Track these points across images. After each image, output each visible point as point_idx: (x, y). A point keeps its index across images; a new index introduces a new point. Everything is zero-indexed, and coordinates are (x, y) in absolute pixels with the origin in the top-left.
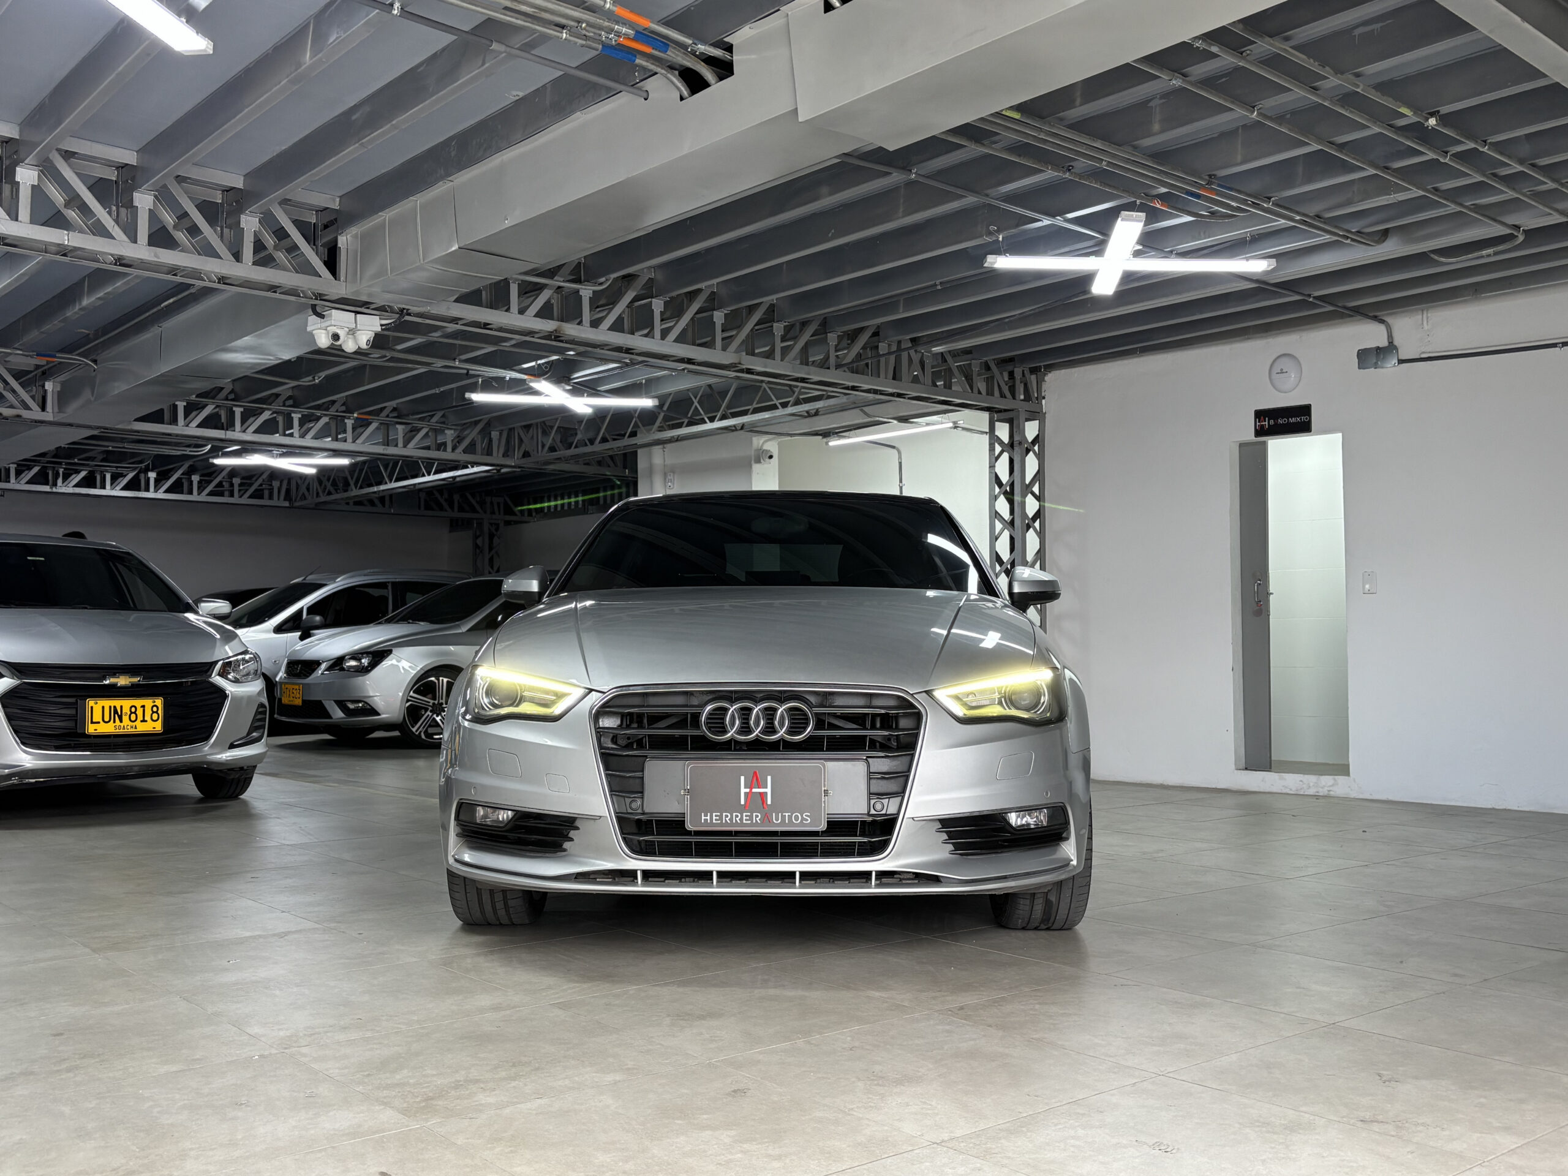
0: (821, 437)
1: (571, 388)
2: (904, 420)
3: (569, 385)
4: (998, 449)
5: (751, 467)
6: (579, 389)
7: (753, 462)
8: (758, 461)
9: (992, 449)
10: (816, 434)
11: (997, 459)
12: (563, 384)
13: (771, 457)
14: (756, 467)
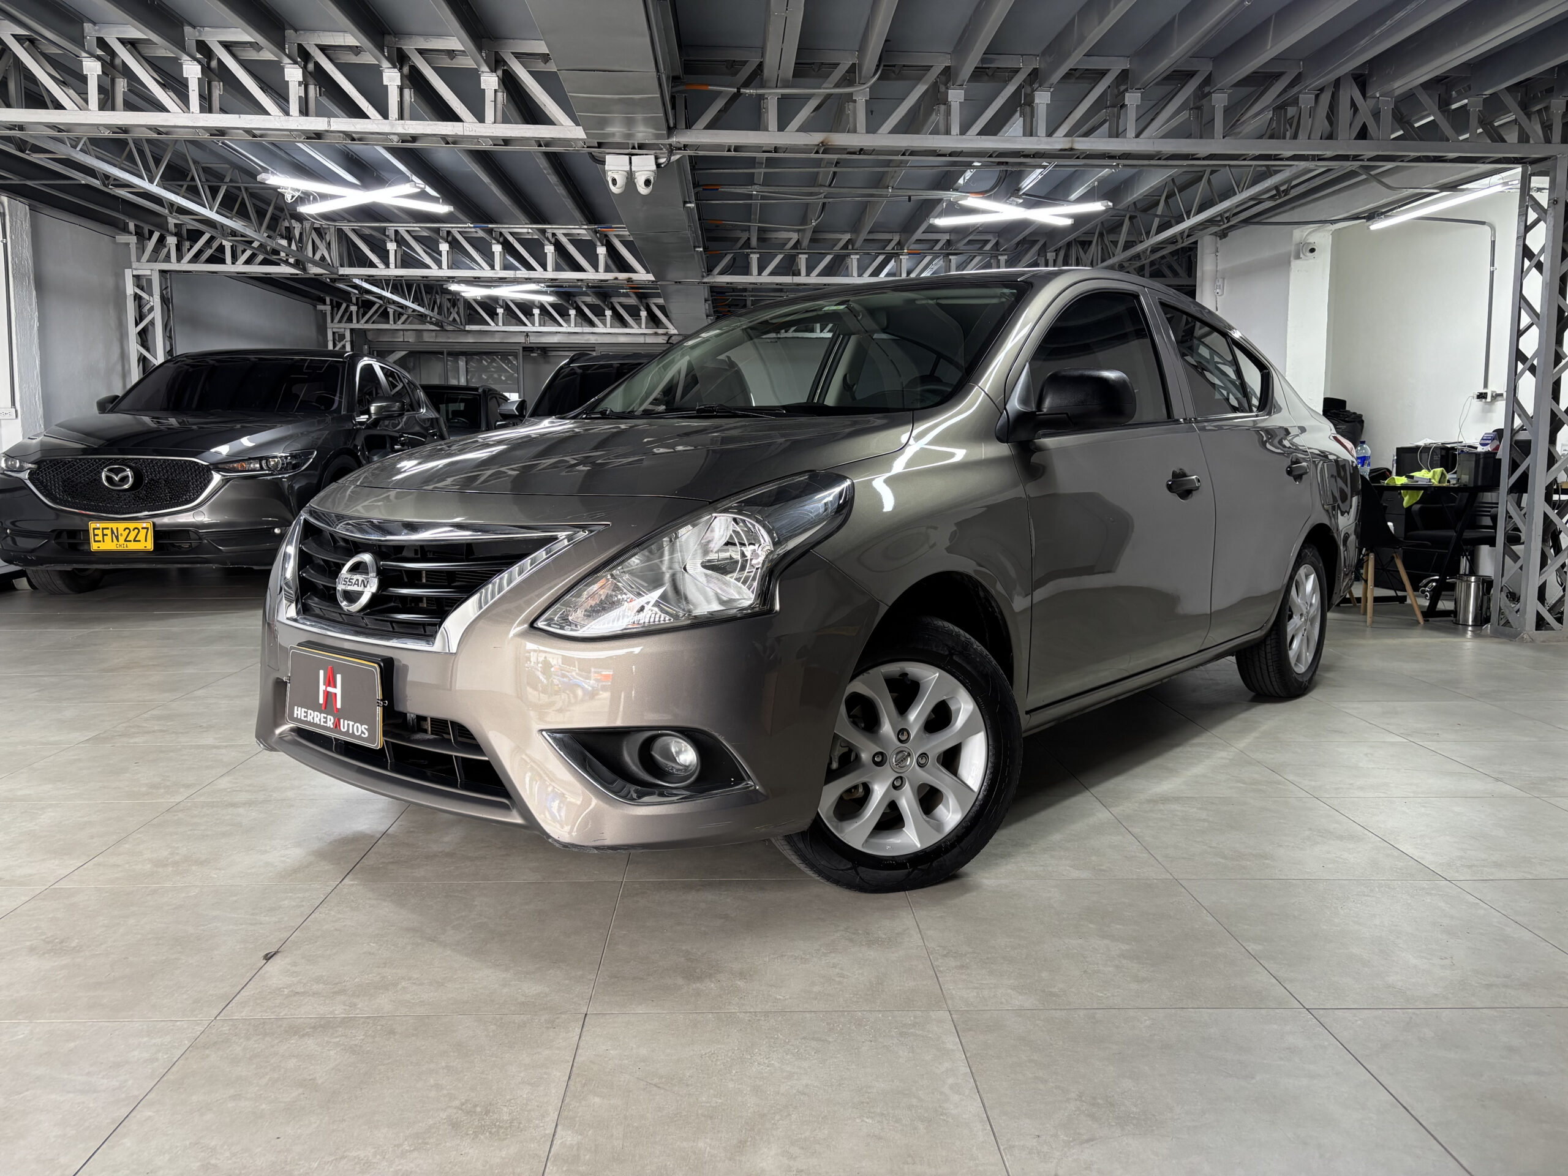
0: (1365, 220)
1: (1021, 201)
2: (1453, 187)
3: (1019, 197)
4: (1532, 216)
5: (1289, 263)
6: (1035, 199)
7: (1292, 259)
8: (1298, 257)
9: (1523, 214)
10: (1356, 217)
11: (1528, 228)
12: (1012, 198)
13: (1312, 250)
14: (1295, 264)
